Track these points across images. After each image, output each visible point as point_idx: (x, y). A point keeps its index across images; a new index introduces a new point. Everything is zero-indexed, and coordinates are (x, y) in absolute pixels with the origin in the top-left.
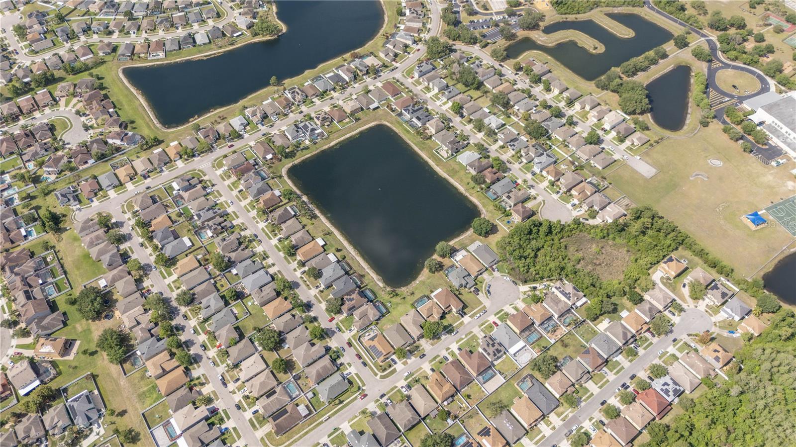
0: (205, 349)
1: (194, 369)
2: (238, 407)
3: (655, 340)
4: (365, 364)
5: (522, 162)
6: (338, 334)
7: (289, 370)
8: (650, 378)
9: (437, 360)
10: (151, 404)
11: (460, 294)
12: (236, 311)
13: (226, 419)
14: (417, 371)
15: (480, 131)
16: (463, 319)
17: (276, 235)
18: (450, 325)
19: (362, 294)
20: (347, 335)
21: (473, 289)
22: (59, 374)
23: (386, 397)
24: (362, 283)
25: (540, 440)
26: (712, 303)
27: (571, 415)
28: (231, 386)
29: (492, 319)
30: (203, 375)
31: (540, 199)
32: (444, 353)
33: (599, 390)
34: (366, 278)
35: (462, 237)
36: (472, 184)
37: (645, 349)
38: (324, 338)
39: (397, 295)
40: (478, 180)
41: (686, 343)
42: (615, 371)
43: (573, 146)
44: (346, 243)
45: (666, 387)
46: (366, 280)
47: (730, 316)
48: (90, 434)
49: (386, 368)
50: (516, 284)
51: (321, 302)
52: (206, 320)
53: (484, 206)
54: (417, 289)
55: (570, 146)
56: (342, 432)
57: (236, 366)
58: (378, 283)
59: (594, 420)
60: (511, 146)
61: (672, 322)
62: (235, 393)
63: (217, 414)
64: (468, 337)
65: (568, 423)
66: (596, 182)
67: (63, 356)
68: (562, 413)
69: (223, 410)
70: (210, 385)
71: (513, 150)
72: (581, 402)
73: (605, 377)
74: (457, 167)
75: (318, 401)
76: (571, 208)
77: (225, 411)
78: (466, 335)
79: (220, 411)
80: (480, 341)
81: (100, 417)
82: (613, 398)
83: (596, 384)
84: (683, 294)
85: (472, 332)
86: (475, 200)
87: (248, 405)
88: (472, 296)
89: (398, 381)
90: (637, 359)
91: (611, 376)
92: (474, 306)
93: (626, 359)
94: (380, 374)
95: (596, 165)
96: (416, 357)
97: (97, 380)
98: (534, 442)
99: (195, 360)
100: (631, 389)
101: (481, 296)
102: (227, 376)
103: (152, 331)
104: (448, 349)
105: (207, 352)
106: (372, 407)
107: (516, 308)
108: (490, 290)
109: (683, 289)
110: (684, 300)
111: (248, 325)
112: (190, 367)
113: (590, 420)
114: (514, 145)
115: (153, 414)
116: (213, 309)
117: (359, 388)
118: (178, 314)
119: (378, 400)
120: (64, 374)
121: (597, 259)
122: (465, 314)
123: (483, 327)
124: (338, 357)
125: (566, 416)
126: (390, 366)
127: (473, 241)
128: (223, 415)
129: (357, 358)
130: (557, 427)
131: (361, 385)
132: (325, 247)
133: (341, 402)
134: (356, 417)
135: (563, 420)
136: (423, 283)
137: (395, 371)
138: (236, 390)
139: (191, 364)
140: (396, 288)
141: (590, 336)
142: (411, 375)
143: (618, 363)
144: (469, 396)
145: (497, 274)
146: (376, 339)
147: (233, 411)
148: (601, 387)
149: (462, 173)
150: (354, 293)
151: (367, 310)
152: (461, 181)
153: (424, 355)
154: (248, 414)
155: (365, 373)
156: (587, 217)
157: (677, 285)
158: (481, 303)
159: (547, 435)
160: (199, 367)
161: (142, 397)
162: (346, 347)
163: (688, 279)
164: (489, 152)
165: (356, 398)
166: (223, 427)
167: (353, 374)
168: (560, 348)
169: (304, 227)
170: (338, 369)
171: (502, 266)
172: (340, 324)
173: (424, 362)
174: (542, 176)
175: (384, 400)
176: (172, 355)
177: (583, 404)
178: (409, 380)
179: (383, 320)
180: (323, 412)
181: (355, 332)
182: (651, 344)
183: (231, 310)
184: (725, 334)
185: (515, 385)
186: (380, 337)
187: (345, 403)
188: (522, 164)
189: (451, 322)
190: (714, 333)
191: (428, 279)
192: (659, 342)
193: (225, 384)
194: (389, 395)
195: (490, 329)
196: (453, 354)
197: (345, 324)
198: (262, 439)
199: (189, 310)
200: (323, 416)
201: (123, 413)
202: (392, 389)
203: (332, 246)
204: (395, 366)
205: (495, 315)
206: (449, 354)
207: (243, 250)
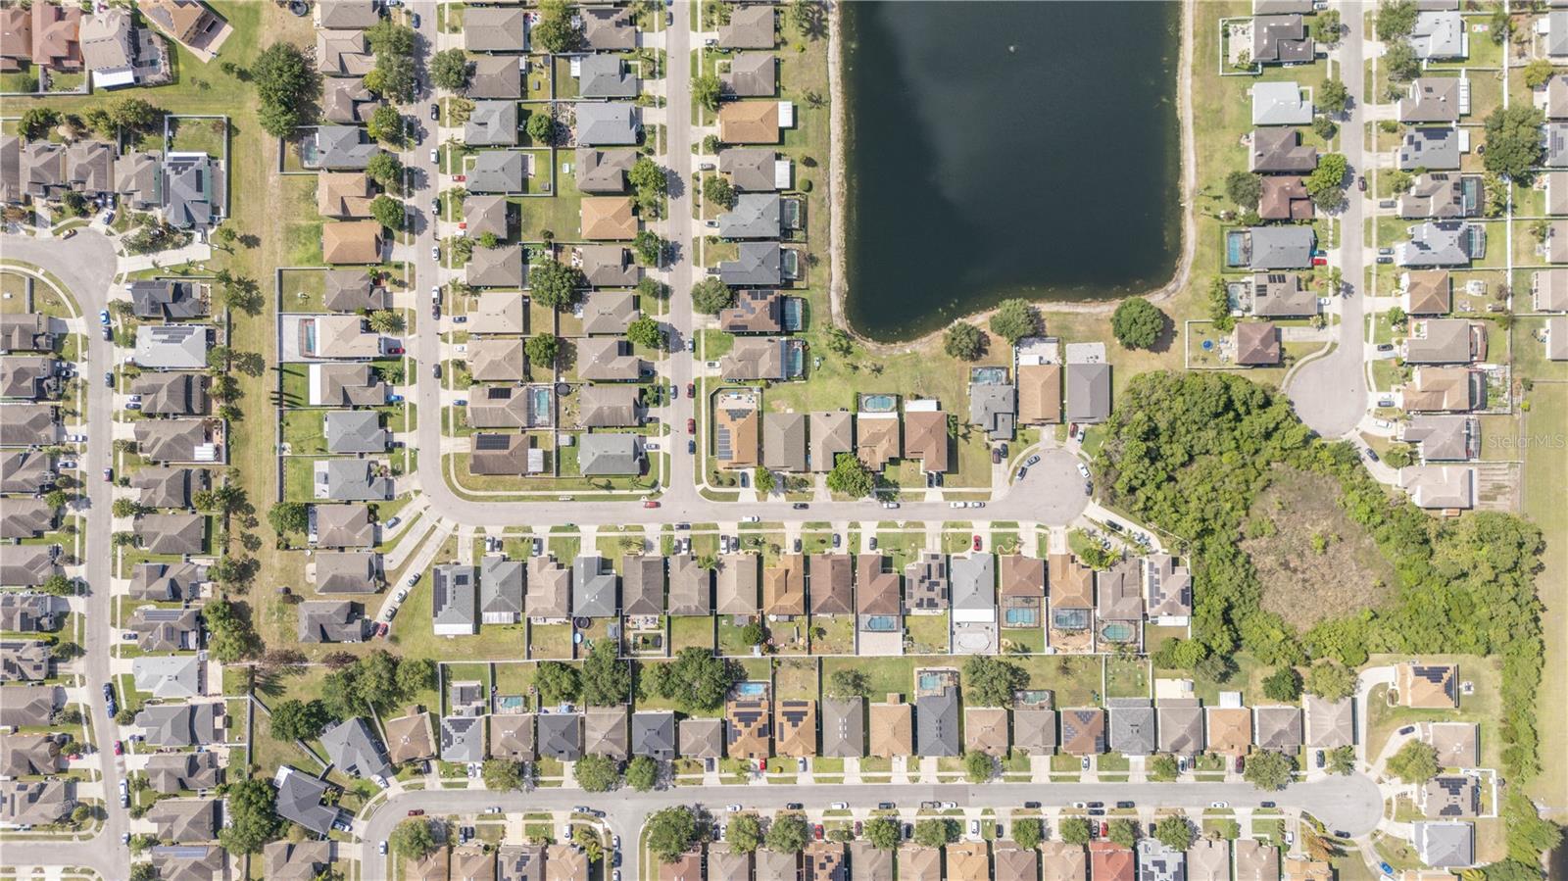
0: (439, 213)
1: (402, 242)
2: (439, 373)
3: (1234, 778)
4: (693, 448)
5: (1392, 205)
6: (686, 355)
7: (559, 365)
8: (1153, 827)
9: (820, 531)
10: (300, 262)
11: (965, 436)
12: (532, 169)
13: (407, 380)
14: (772, 525)
15: (1385, 37)
16: (927, 490)
17: (709, 25)
18: (896, 485)
19: (780, 312)
20: (700, 370)
21: (997, 445)
22: (173, 79)
23: (686, 534)
24: (801, 277)
25: (876, 779)
26: (1415, 800)
27: (961, 782)
28: (446, 323)
29: (982, 529)
30: (410, 265)
31: (1332, 333)
32: (841, 528)
33: (1047, 780)
34: (817, 270)
35: (1081, 309)
36: (1221, 187)
37: (1199, 778)
38: (656, 347)
39: (847, 351)
40: (1242, 188)
41: (1282, 823)
42: (1107, 773)
43: (1553, 248)
44: (837, 150)
45: (1156, 870)
46: (813, 275)
47: (1419, 843)
48: (186, 244)
49: (725, 483)
50: (1090, 493)
51: (697, 263)
52: (469, 149)
53: (1195, 266)
54: (894, 365)
55: (1548, 243)
56: (579, 538)
57: (475, 290)
58: (833, 295)
59: (990, 817)
60: (1411, 140)
61: (1302, 773)
62: (445, 340)
63: (398, 359)
64: (910, 530)
65: (944, 788)
66: (1495, 383)
67: (192, 42)
68: (950, 769)
69: (411, 360)
70: (414, 294)
71: (1405, 157)
72: (998, 776)
73: (1079, 769)
74: (1232, 111)
75: (573, 458)
76: (1373, 405)
77: (413, 362)
78: (908, 524)
79: (406, 356)
80: (921, 553)
81: (211, 224)
82: (1058, 809)
83: (1052, 770)
84: (1385, 743)
85: (922, 525)
86: (1192, 231)
87: (457, 380)
88: (985, 456)
89: (728, 519)
90: (1167, 783)
91: (1090, 777)
92: (969, 481)
93: (1147, 769)
94: (705, 484)
95: (1548, 337)
96: (788, 499)
97: (234, 139)
98: (864, 775)
99: (411, 223)
100: (1101, 820)
101: (1001, 471)
102: (450, 298)
103: (361, 108)
104: (855, 525)
105: (440, 222)
106: (653, 532)
107: (1042, 542)
108: (1031, 470)
109: (1396, 734)
110: (1371, 755)
111: (539, 216)
112: (396, 233)
113: (985, 812)
114: (1418, 147)
115: (296, 281)
116: (491, 135)
117: (655, 484)
118: (426, 97)
119: (669, 528)
120: (181, 87)
121: (1301, 555)
122: (940, 483)
123: (950, 530)
124: (657, 401)
125: (952, 778)
126: (733, 483)
127: (1092, 337)
128: (407, 368)
129: (686, 428)
130: (921, 782)
131: (661, 481)
132: (787, 134)
133: (609, 487)
134: (616, 529)
135: (942, 780)
136: (916, 360)
137: (734, 497)
138: (451, 338)
139: (401, 228)
140: (859, 332)
141: (1126, 687)
142: (757, 524)
143: (1125, 764)
144: (821, 632)
145: (1073, 445)
146: (740, 421)
147: (425, 372)
148: (1054, 779)
149: (1228, 137)
150: (764, 298)
151: (762, 353)
152: (1206, 158)
153: (805, 506)
154: (448, 397)
155: (683, 464)
156: (1381, 451)
157: (1397, 720)
158: (988, 482)
159: (895, 781)
160: (412, 242)
161: (292, 233)
162: (683, 391)
163: (1424, 729)
164: (1345, 117)
165: (638, 497)
166: (397, 391)
167: (661, 451)
168: (1051, 670)
169: (777, 46)
170: (642, 425)
171: (1099, 438)
172: (703, 337)
173: (793, 518)
174: (1397, 280)
175: (680, 535)
176: (373, 187)
177: (996, 781)
178: (746, 531)
179: (784, 388)
180: (569, 483)
181: (717, 372)
182: (1221, 779)
183: (525, 160)
184: (1373, 861)
185: (916, 669)
186: (753, 418)
187: (614, 492)
188: (1388, 212)
189: (900, 480)
190: (1353, 844)
191: (934, 359)
192: (1239, 786)
193: (438, 312)
194: (695, 532)
195: (959, 544)
196: (855, 540)
197: (710, 343)
198: (446, 457)
199: (452, 101)
200: (565, 489)
201: (251, 242)
202: (707, 527)
203: (804, 140)
204: (741, 490)
205: (993, 525)
206: (849, 535)
207: (618, 24)
